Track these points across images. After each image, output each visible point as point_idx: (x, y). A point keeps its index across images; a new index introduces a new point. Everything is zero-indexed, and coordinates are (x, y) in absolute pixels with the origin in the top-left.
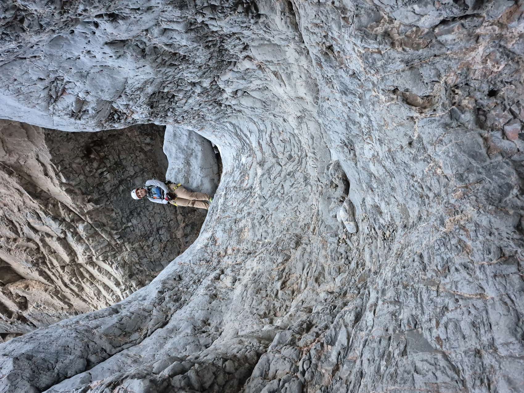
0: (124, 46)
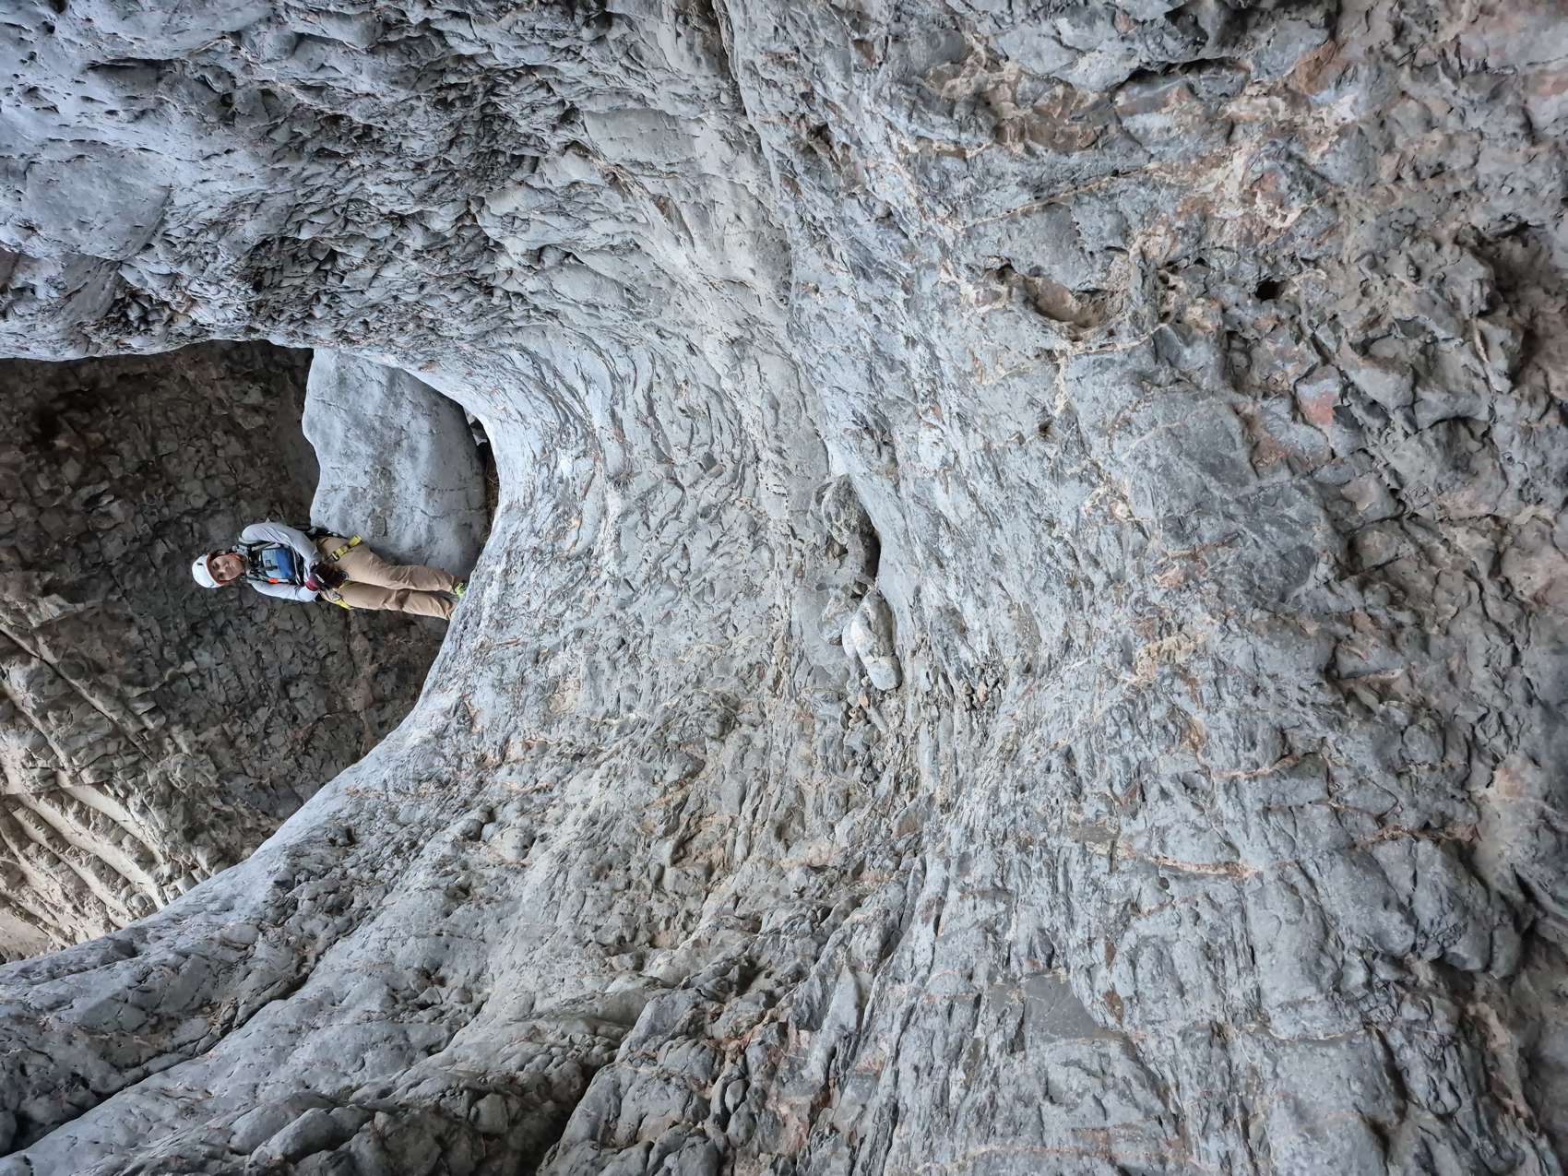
0: (159, 79)
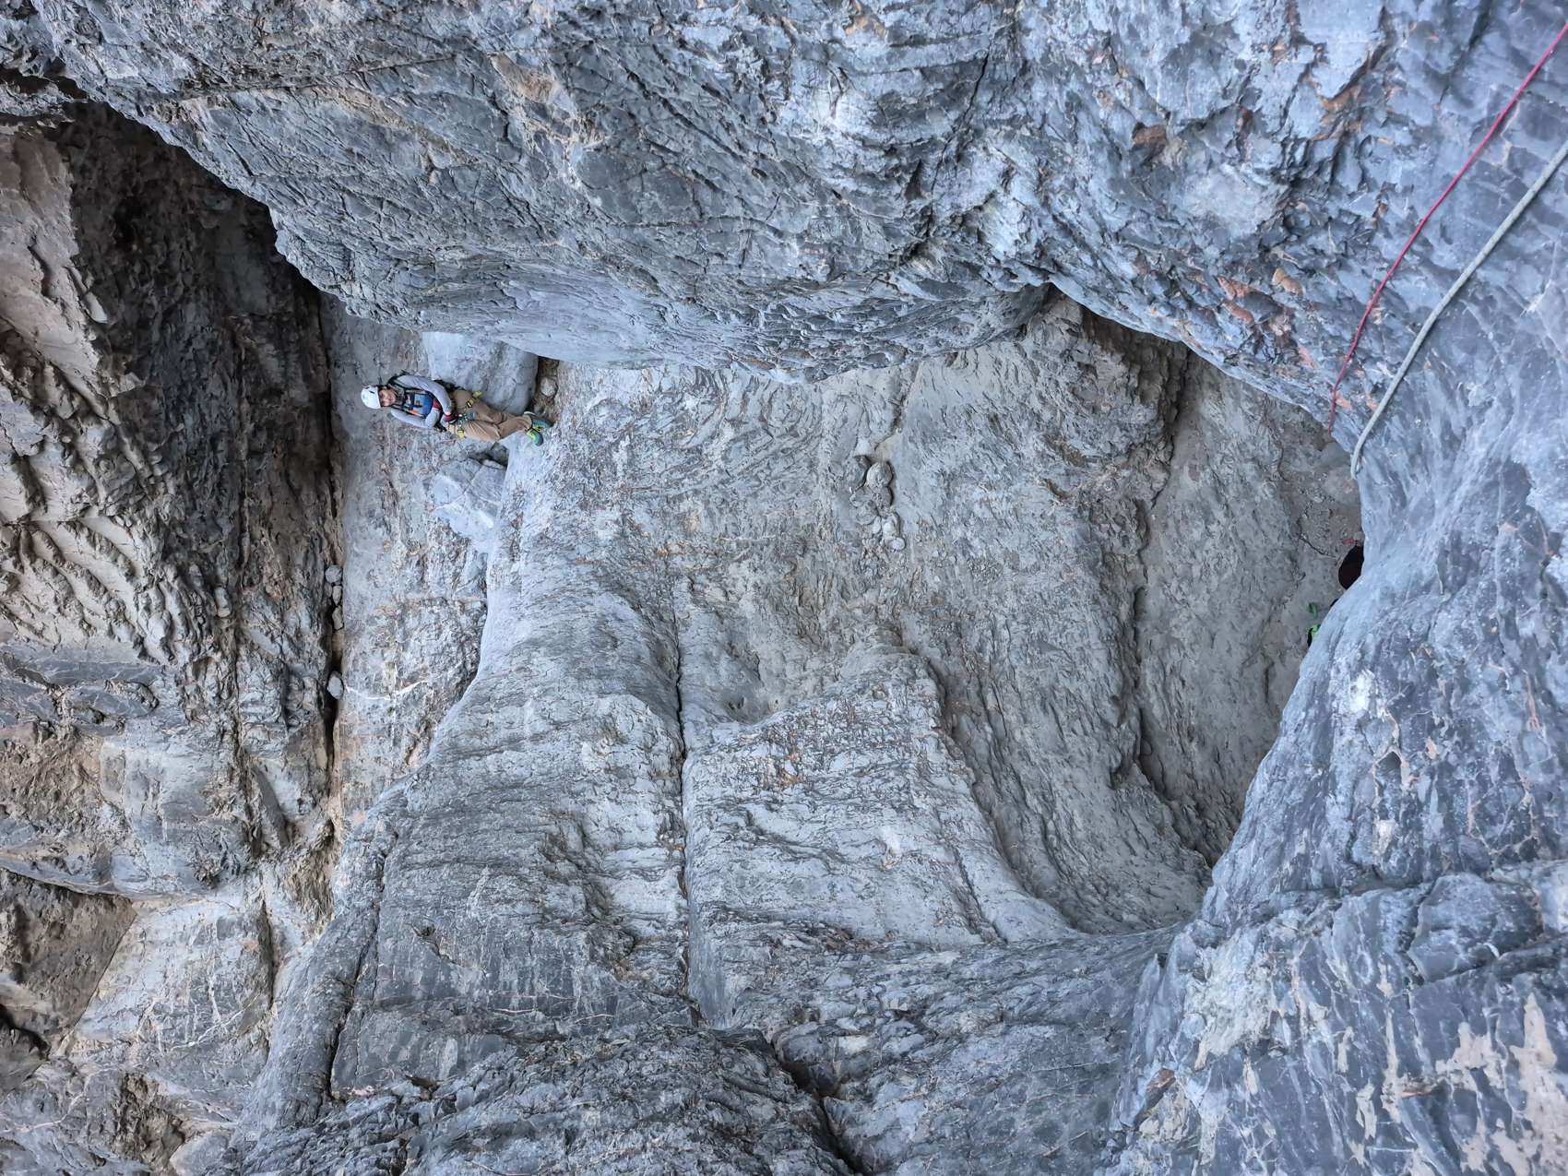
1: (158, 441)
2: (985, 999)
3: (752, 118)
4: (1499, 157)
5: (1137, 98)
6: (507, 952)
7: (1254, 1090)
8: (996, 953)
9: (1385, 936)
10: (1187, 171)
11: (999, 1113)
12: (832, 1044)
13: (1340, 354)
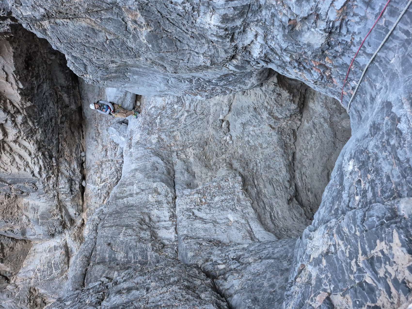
1: (37, 119)
2: (255, 254)
3: (190, 22)
4: (382, 23)
5: (289, 12)
6: (130, 249)
7: (325, 265)
8: (258, 244)
9: (357, 220)
10: (302, 31)
11: (260, 282)
12: (216, 267)
13: (343, 80)
